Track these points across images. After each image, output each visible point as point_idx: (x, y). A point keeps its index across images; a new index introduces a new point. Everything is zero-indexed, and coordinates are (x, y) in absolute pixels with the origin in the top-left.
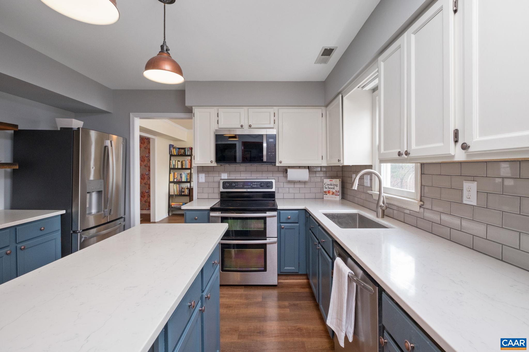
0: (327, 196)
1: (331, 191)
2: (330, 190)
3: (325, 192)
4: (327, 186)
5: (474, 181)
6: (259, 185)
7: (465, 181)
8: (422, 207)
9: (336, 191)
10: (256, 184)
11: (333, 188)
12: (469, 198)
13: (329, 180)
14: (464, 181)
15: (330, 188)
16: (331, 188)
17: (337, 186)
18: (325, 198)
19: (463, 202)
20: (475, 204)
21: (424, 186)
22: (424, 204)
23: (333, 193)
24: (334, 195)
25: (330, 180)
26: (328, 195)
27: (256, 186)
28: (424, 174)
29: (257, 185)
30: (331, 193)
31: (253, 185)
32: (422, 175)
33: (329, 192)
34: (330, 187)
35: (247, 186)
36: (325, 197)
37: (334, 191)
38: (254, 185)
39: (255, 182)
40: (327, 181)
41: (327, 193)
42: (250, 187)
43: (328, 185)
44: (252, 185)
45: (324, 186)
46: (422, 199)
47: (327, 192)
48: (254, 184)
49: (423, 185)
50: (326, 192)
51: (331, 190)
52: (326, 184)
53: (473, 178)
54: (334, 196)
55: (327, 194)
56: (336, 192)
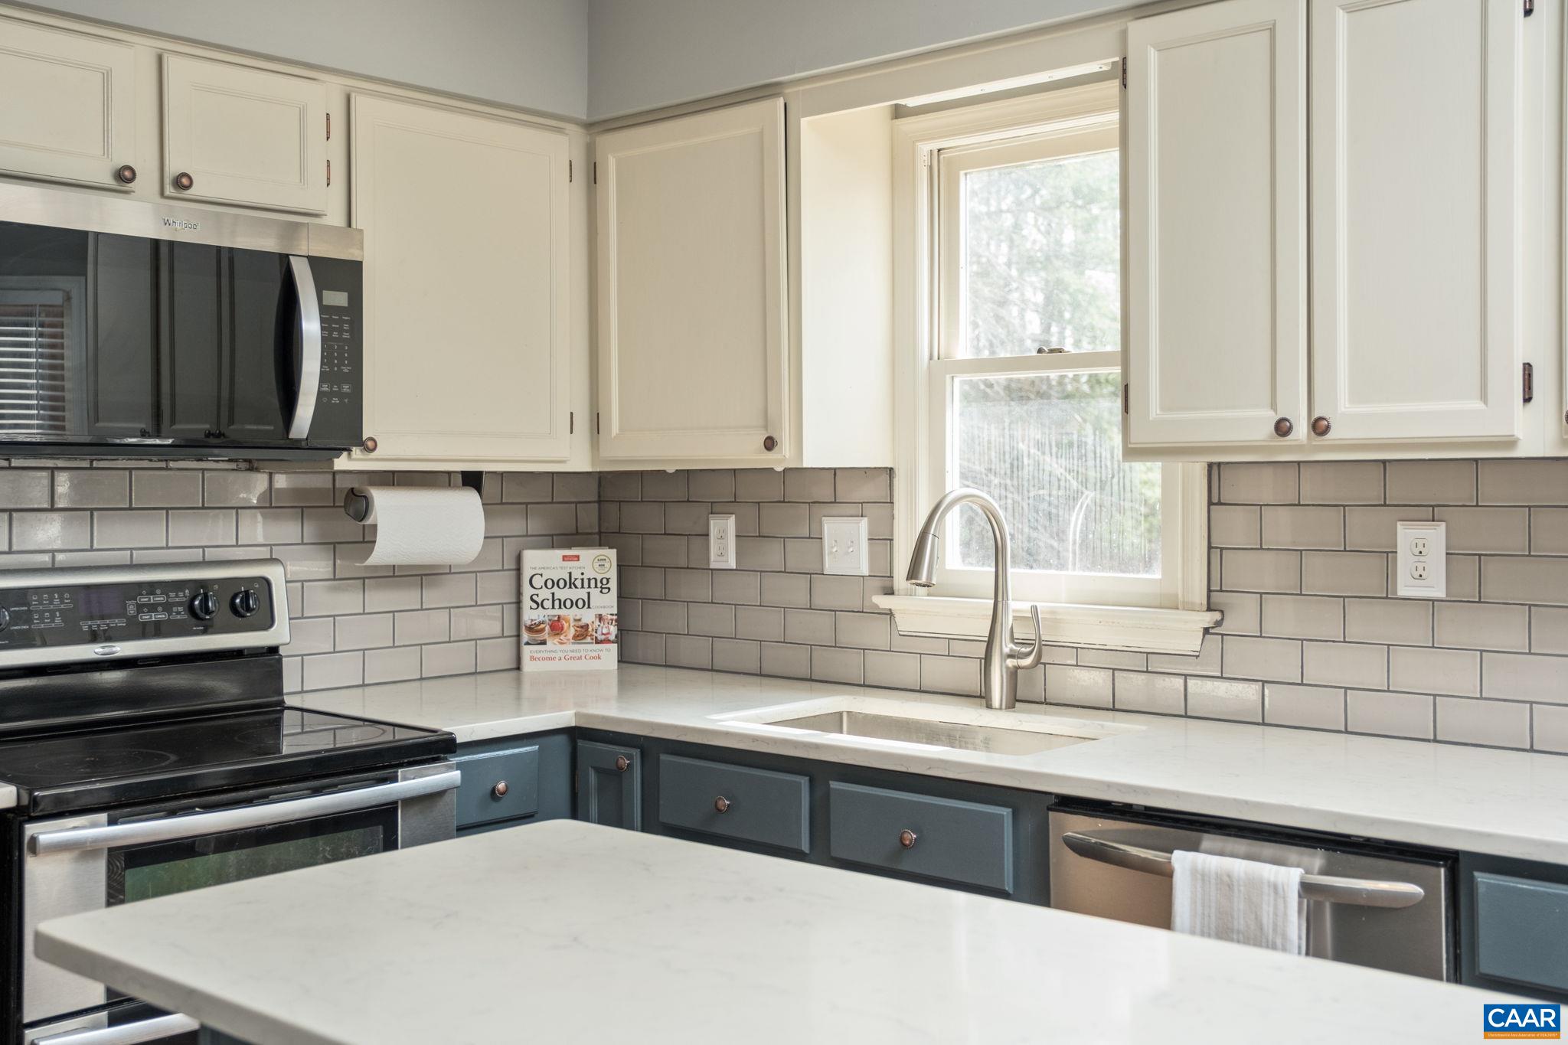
0: (546, 655)
1: (567, 621)
2: (563, 612)
3: (530, 629)
4: (545, 594)
5: (1433, 521)
6: (180, 604)
7: (1401, 522)
8: (1211, 631)
9: (600, 618)
10: (160, 599)
11: (580, 603)
12: (1421, 576)
13: (560, 553)
14: (1399, 523)
15: (562, 604)
16: (568, 604)
17: (604, 588)
18: (528, 666)
19: (1395, 592)
20: (1440, 593)
21: (1222, 549)
22: (1222, 619)
23: (583, 633)
24: (589, 639)
25: (565, 558)
26: (552, 644)
27: (162, 616)
28: (1220, 503)
29: (167, 607)
30: (572, 632)
31: (140, 608)
32: (1212, 507)
33: (556, 627)
34: (562, 594)
35: (102, 618)
36: (532, 658)
37: (588, 617)
38: (153, 608)
39: (151, 587)
40: (542, 562)
41: (545, 635)
42: (121, 623)
43: (557, 584)
44: (131, 610)
45: (527, 591)
46: (1213, 600)
47: (547, 628)
48: (145, 600)
49: (1217, 548)
50: (543, 630)
51: (571, 613)
52: (538, 582)
53: (1432, 513)
54: (588, 648)
55: (544, 643)
56: (597, 623)
